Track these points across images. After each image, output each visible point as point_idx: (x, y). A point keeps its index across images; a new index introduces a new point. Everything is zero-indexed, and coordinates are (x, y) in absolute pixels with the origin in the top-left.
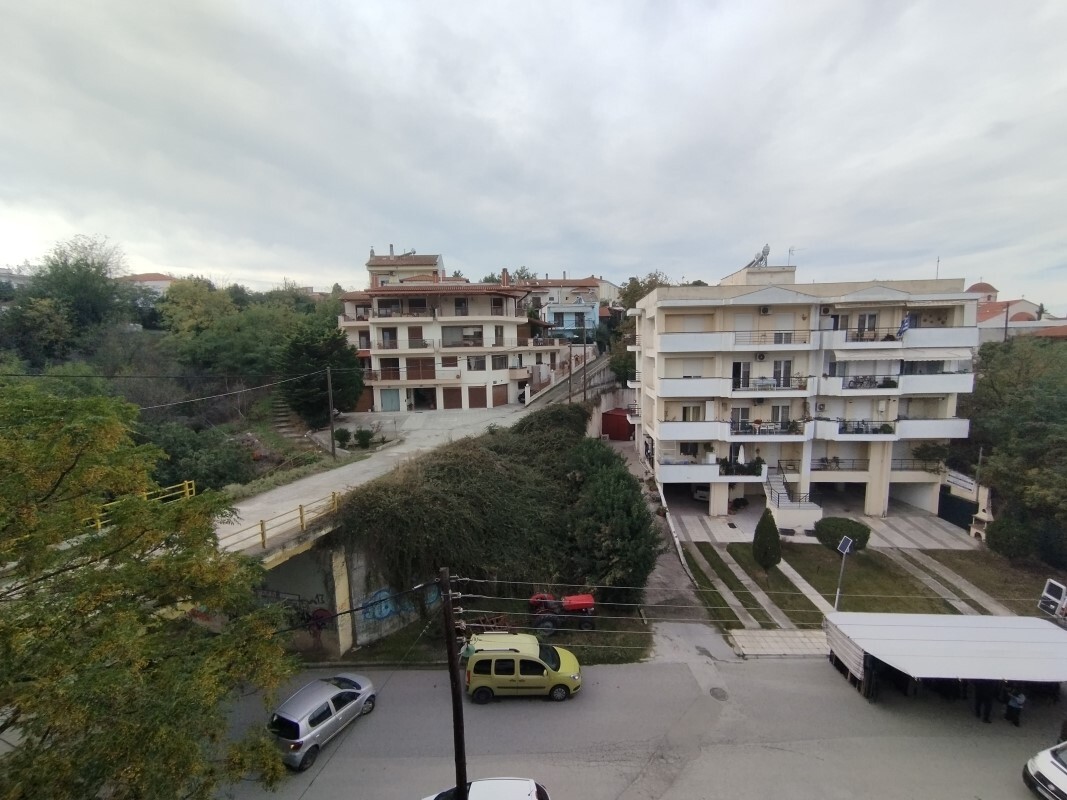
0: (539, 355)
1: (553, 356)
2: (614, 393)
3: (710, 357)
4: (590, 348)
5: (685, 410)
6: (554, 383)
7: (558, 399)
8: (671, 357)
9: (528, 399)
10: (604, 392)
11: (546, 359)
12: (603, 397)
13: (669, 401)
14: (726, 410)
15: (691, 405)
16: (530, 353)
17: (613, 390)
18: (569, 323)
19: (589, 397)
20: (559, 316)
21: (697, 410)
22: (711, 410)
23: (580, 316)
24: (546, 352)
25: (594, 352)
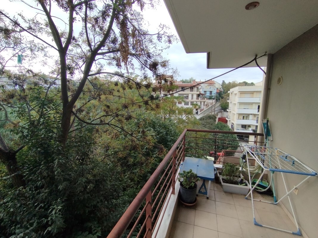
0: (201, 102)
1: (204, 102)
2: (221, 113)
3: (252, 104)
4: (214, 101)
5: (243, 117)
6: (205, 109)
7: (207, 113)
8: (241, 103)
9: (199, 113)
10: (219, 112)
11: (202, 103)
12: (219, 113)
13: (240, 114)
14: (255, 117)
15: (245, 116)
16: (199, 101)
17: (221, 112)
18: (208, 94)
19: (215, 113)
20: (205, 92)
21: (247, 117)
22: (251, 117)
23: (211, 92)
24: (203, 101)
25: (215, 102)
